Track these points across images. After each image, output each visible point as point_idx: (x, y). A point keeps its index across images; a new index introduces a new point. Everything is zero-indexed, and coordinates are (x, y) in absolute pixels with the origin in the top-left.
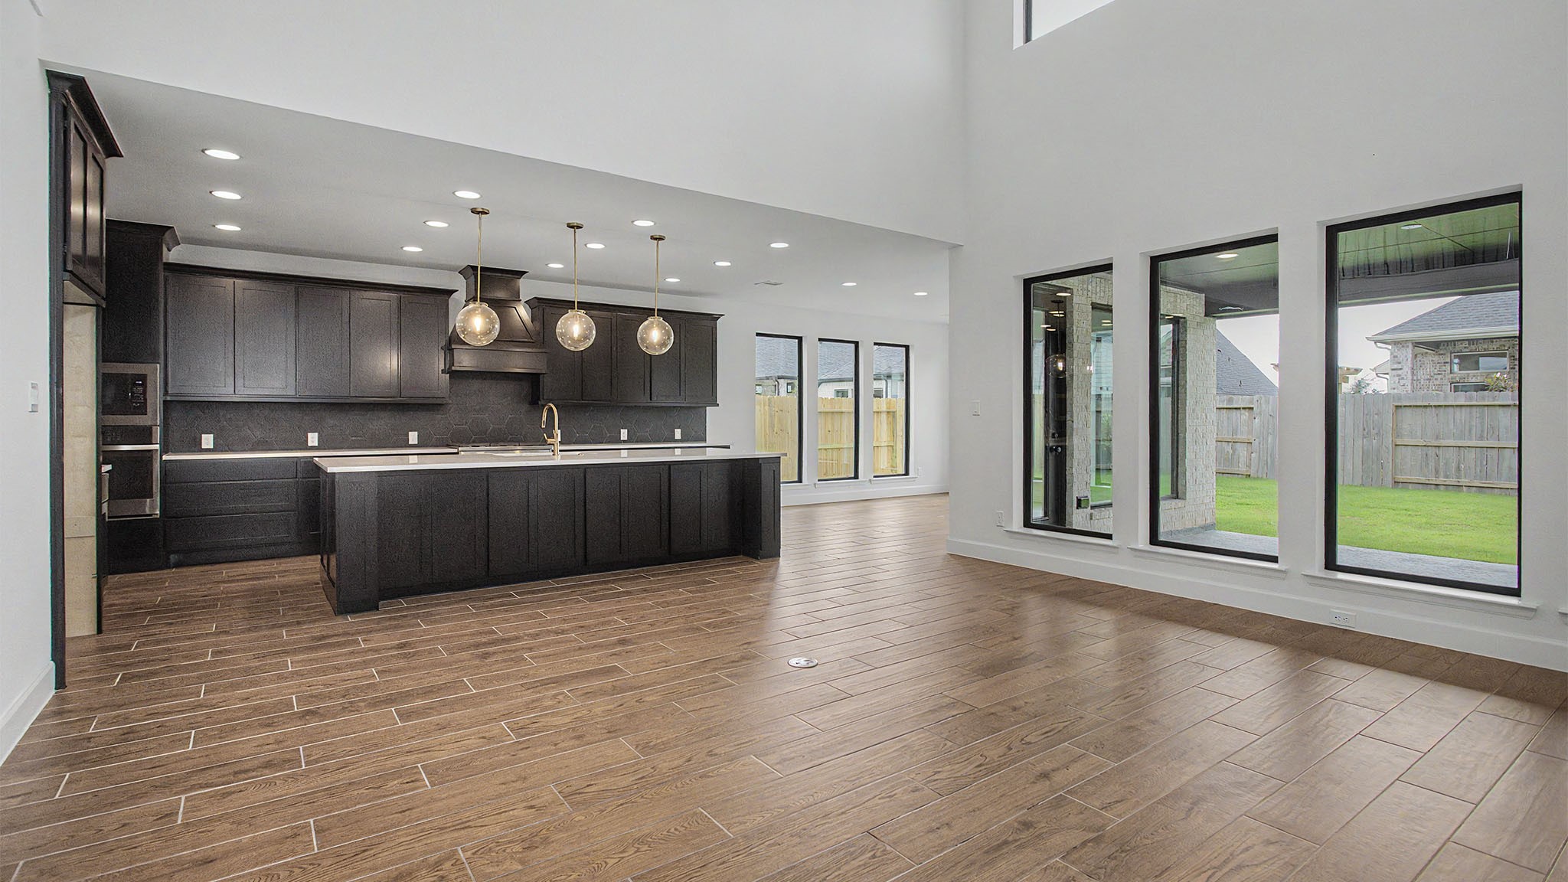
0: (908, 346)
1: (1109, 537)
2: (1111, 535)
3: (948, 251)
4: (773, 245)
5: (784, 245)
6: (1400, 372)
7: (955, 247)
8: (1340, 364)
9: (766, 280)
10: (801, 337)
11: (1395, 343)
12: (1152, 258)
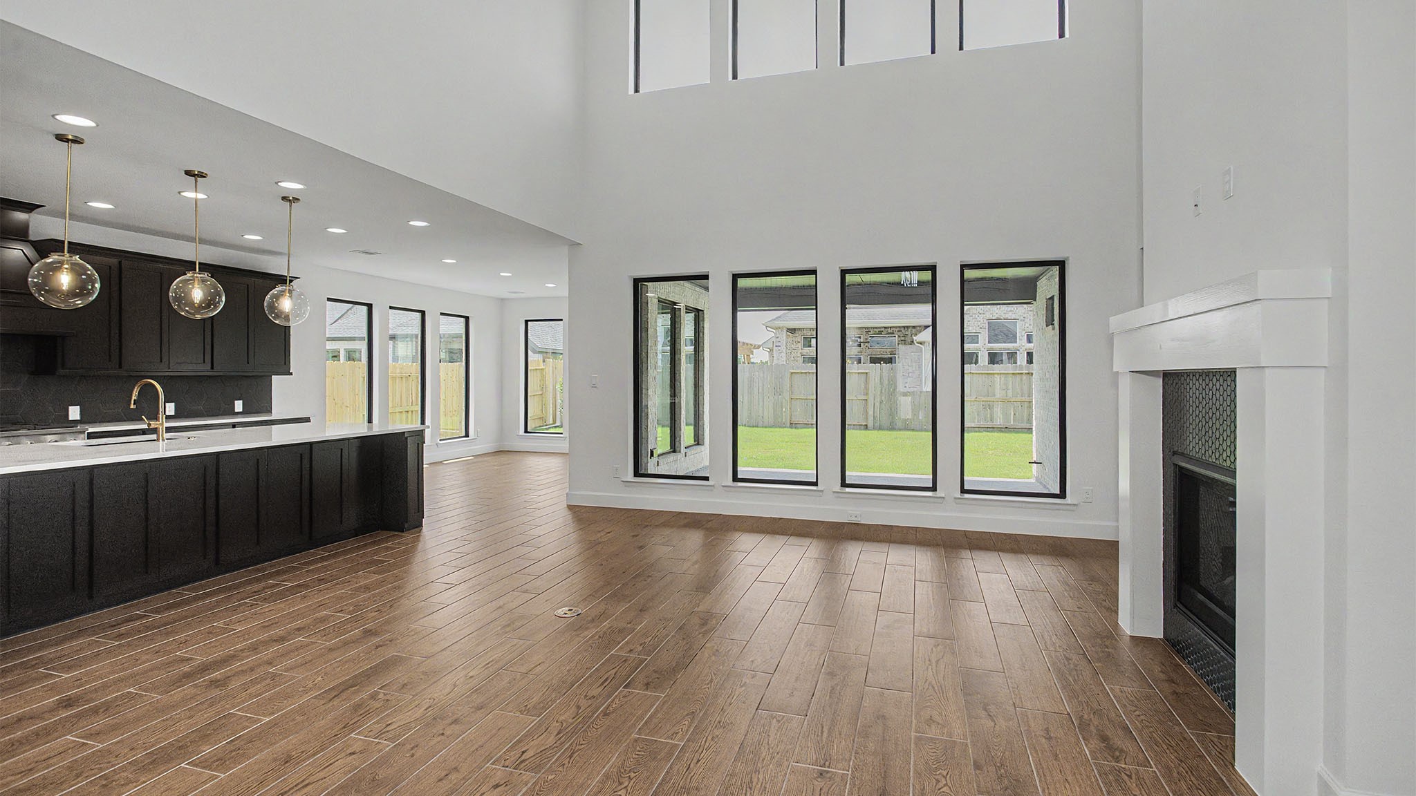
0: (468, 317)
1: (707, 479)
2: (708, 477)
3: (567, 247)
4: (411, 223)
5: (423, 224)
6: (780, 348)
7: (574, 245)
8: (739, 339)
9: (363, 250)
10: (371, 304)
11: (776, 328)
12: (733, 275)
